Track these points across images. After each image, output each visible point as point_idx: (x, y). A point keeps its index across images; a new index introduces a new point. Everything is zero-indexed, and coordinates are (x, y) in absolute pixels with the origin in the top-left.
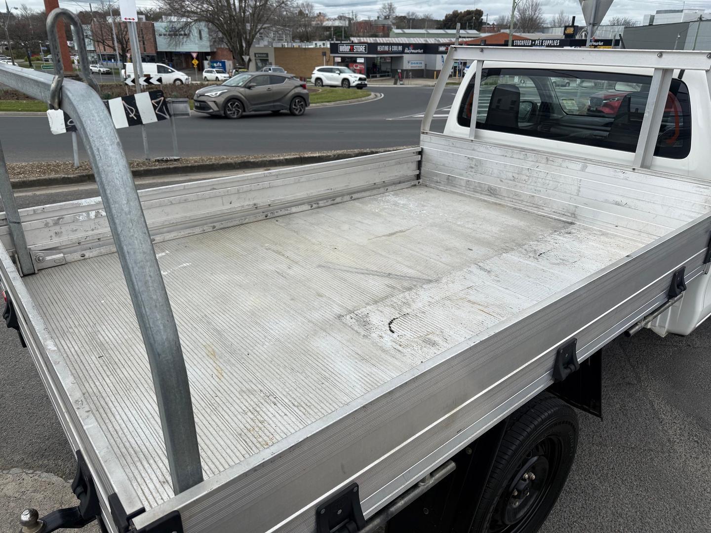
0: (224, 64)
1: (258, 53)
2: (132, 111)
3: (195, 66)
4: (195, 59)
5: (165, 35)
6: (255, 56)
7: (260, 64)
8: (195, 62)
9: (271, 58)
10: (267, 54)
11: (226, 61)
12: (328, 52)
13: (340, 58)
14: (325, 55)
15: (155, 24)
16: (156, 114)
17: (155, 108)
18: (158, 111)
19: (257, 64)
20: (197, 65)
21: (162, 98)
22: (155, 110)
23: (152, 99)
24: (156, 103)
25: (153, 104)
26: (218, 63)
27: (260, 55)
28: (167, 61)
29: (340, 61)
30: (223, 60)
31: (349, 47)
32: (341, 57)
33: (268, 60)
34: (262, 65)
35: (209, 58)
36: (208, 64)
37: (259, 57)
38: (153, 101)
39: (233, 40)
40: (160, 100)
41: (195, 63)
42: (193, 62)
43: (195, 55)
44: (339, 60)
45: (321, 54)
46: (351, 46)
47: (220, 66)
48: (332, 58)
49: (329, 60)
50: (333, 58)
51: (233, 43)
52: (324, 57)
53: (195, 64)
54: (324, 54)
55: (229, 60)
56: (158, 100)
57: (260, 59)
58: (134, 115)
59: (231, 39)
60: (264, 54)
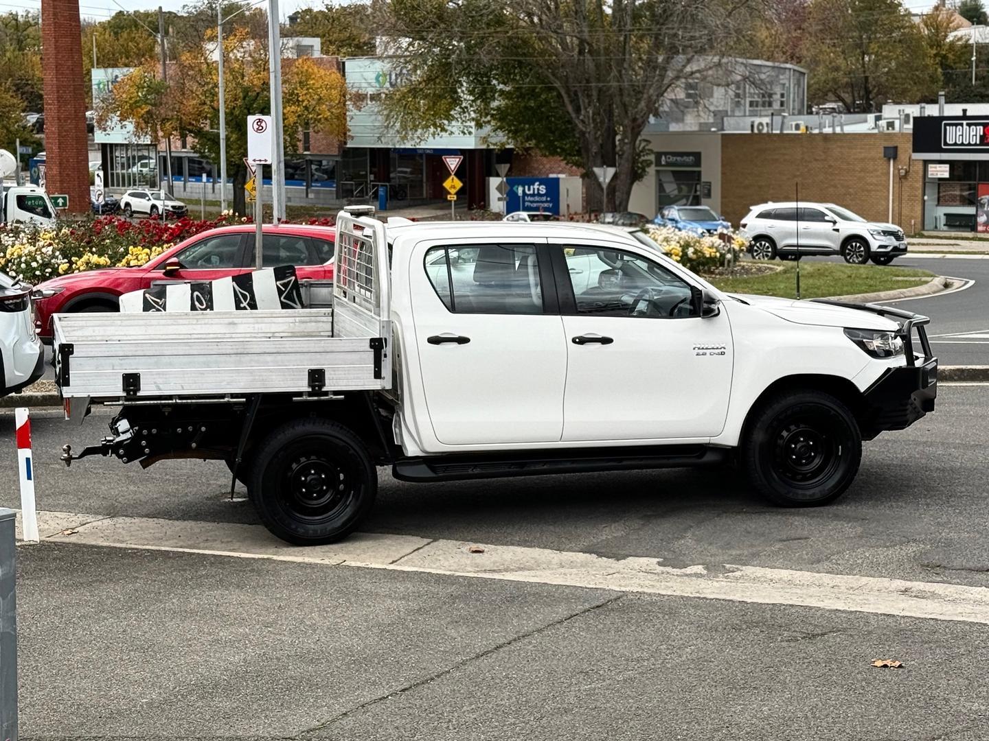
0: (553, 187)
1: (666, 154)
2: (245, 297)
3: (452, 197)
4: (453, 176)
5: (373, 98)
6: (658, 163)
7: (671, 188)
8: (453, 185)
9: (711, 171)
10: (697, 156)
11: (561, 176)
12: (906, 147)
13: (946, 167)
14: (895, 158)
15: (347, 64)
16: (281, 302)
17: (280, 292)
18: (284, 298)
19: (661, 188)
20: (457, 194)
21: (293, 278)
22: (280, 296)
23: (277, 279)
24: (282, 285)
25: (277, 286)
26: (536, 186)
27: (673, 159)
28: (372, 178)
29: (947, 175)
30: (551, 176)
31: (982, 127)
32: (952, 164)
33: (699, 173)
34: (680, 190)
35: (504, 168)
36: (499, 189)
37: (668, 164)
38: (278, 283)
39: (583, 112)
40: (291, 281)
41: (454, 187)
42: (447, 184)
43: (453, 163)
44: (943, 171)
45: (882, 155)
46: (985, 125)
47: (539, 195)
48: (920, 166)
49: (907, 172)
50: (921, 163)
51: (583, 121)
52: (892, 162)
53: (453, 191)
54: (892, 153)
55: (571, 174)
56: (285, 281)
57: (673, 172)
58: (248, 304)
59: (578, 110)
60: (688, 154)
